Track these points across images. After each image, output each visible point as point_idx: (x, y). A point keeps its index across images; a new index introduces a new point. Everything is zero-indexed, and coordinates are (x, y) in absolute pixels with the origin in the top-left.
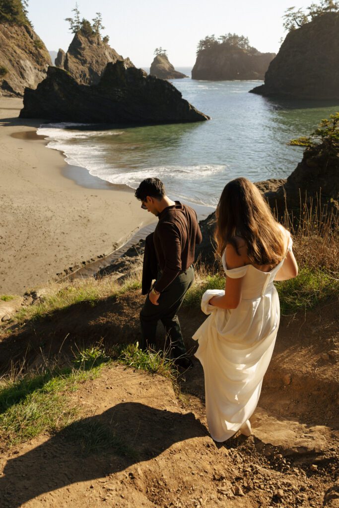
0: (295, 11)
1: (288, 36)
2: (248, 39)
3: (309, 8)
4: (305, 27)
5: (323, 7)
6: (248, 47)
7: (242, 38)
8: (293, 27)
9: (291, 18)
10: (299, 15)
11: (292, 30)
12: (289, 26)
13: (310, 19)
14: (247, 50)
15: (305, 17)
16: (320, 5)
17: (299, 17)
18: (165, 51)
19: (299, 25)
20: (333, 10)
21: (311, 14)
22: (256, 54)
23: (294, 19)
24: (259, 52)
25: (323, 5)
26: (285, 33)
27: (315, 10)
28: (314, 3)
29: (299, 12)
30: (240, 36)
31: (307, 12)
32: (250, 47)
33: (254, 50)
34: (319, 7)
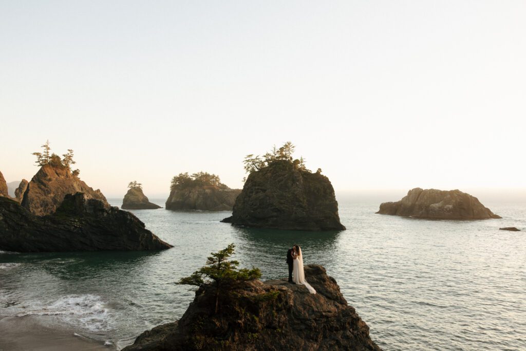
0: (254, 157)
1: (250, 176)
2: (219, 177)
3: (265, 156)
4: (262, 170)
5: (276, 156)
6: (219, 184)
7: (213, 176)
8: (253, 169)
9: (250, 163)
10: (257, 161)
11: (253, 172)
12: (250, 169)
13: (266, 164)
14: (218, 187)
15: (263, 163)
16: (274, 155)
17: (257, 162)
18: (140, 184)
19: (258, 169)
20: (284, 159)
21: (267, 161)
22: (226, 190)
23: (253, 164)
24: (229, 188)
25: (275, 155)
26: (247, 175)
27: (270, 158)
28: (269, 153)
29: (257, 159)
30: (211, 174)
31: (264, 159)
32: (220, 184)
33: (224, 187)
34: (273, 156)
